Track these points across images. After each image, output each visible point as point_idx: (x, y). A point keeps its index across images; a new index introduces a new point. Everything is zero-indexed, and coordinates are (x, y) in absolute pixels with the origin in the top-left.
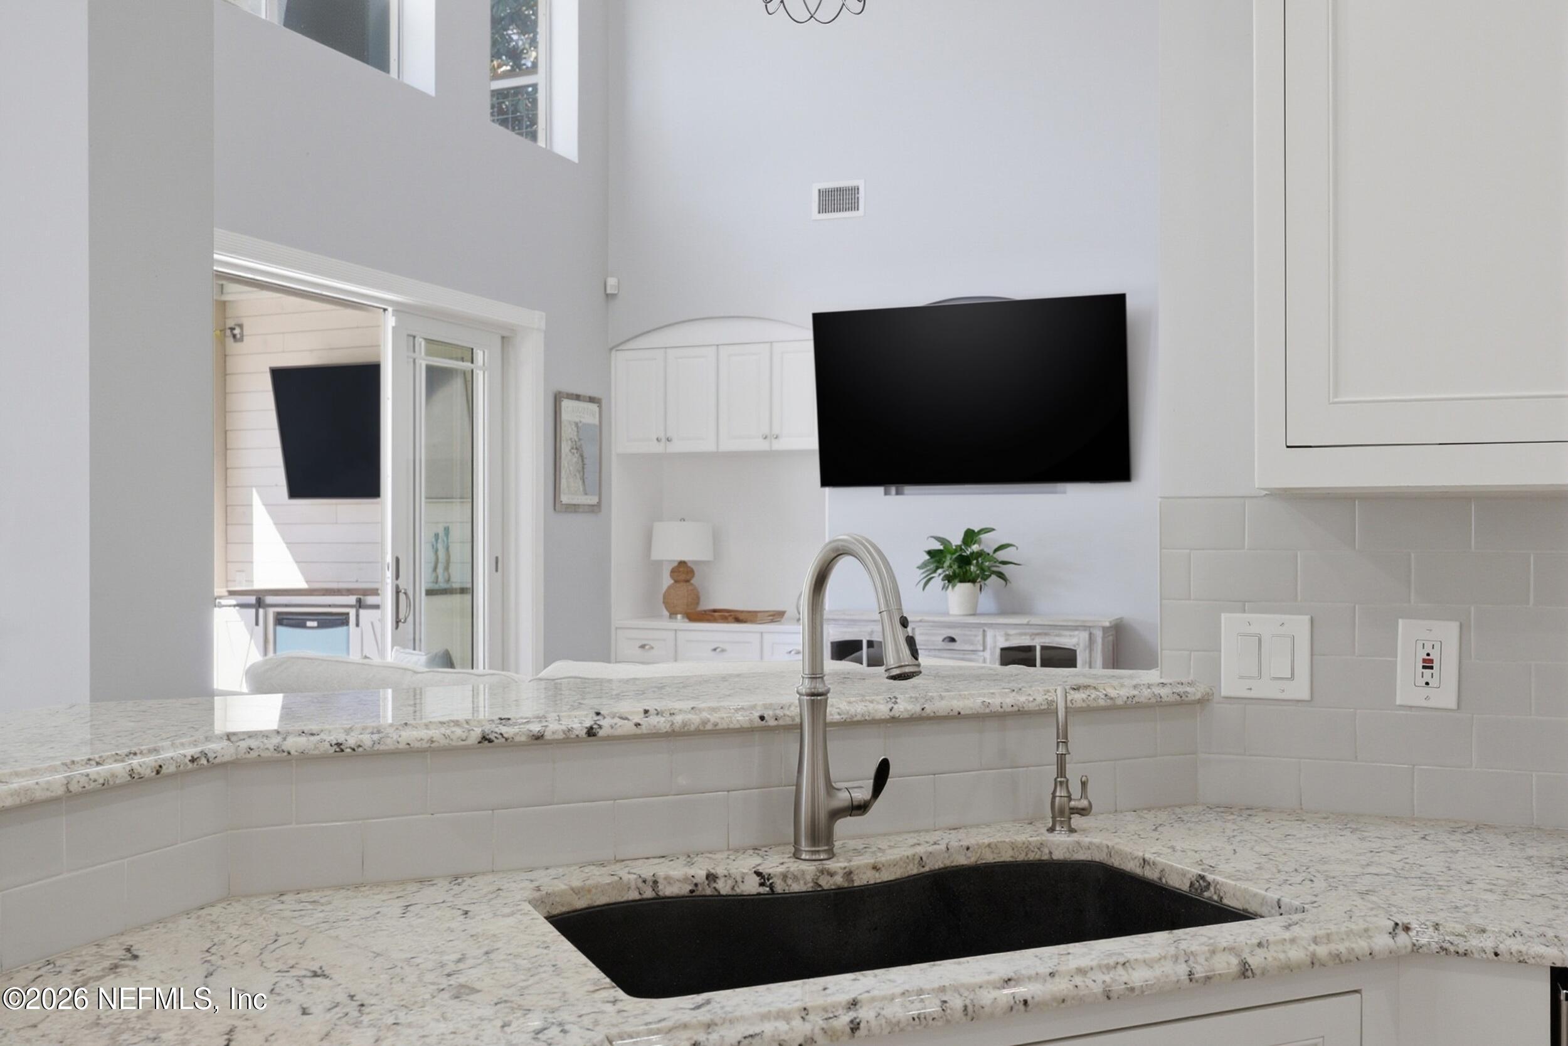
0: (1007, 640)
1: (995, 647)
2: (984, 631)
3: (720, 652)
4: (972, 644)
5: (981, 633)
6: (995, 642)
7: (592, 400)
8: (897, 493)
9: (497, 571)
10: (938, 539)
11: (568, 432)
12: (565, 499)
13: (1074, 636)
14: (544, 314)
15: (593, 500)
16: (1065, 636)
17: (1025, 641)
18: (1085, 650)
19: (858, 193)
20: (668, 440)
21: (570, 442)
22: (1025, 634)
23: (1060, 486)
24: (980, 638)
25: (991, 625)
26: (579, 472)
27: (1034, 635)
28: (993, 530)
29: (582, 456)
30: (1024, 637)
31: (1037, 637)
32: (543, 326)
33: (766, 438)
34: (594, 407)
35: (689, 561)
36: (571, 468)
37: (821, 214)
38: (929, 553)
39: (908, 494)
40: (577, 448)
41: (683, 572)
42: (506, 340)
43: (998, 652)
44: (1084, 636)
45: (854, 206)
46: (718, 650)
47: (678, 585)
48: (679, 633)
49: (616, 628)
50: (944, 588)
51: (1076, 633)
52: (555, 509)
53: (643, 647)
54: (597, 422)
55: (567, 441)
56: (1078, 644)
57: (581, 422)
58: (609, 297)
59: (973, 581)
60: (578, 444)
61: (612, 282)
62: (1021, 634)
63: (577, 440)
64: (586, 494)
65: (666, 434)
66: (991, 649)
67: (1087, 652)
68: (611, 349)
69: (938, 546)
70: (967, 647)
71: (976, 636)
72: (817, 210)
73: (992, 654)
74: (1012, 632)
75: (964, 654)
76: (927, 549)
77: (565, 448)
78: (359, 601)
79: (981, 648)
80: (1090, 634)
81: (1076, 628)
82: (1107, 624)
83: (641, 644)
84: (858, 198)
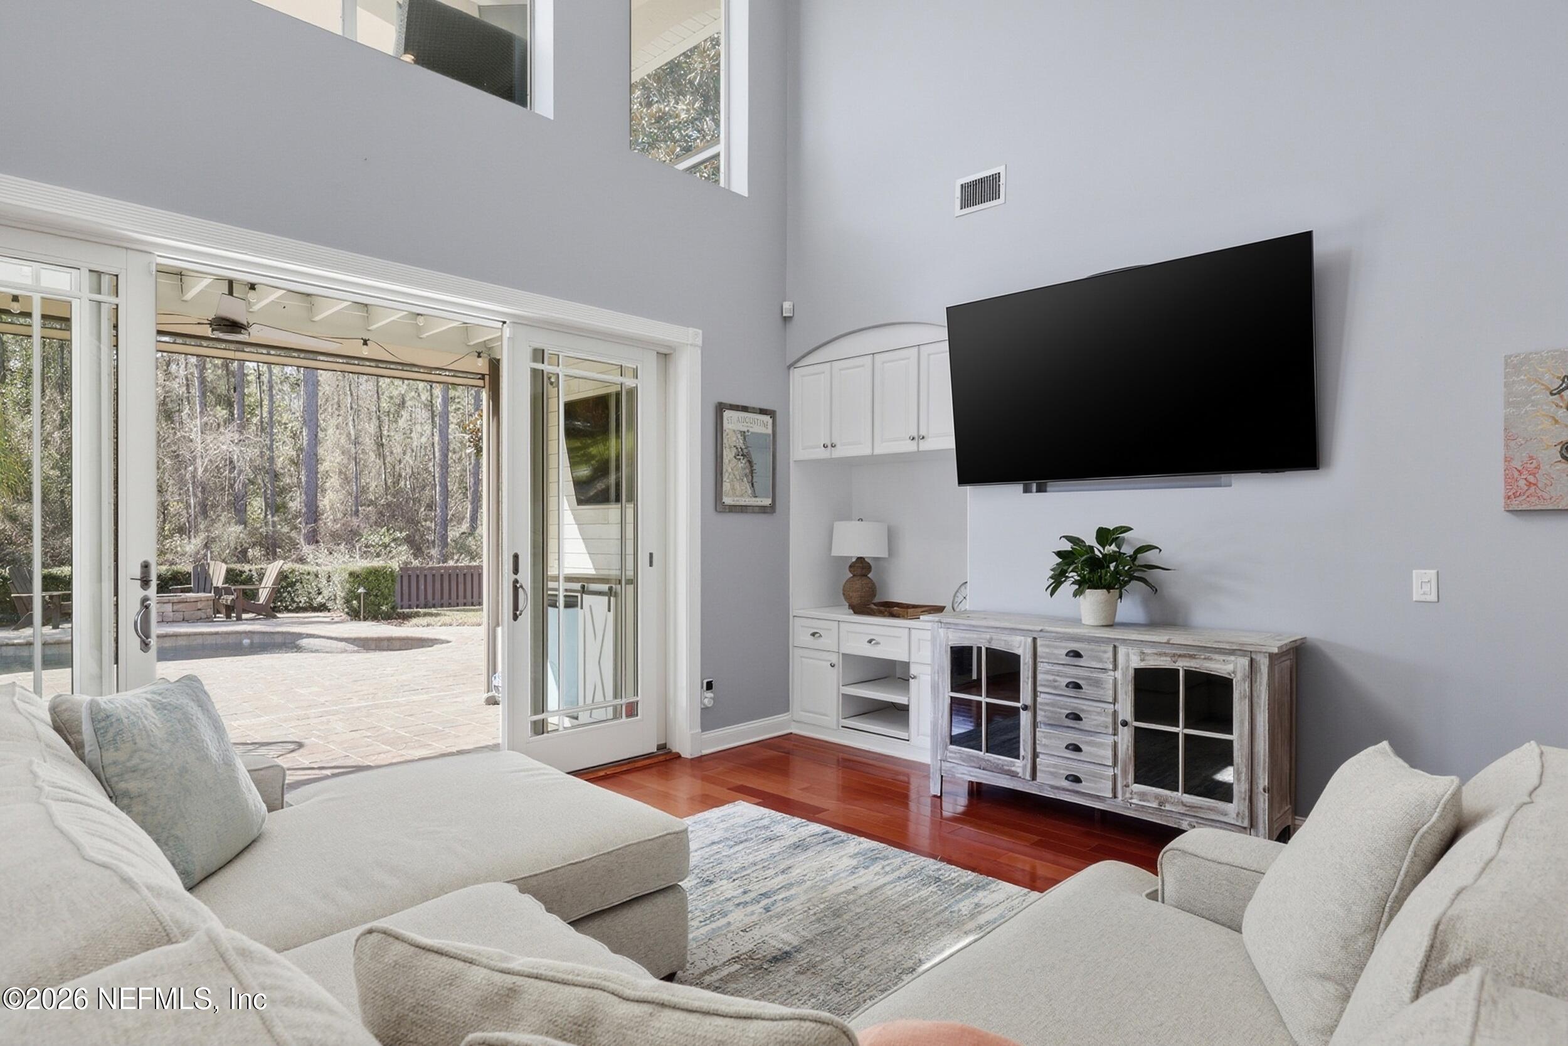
0: (1142, 660)
1: (1127, 668)
2: (1115, 647)
3: (875, 644)
4: (1101, 660)
5: (1111, 649)
6: (1128, 660)
7: (763, 412)
8: (1039, 490)
9: (651, 565)
10: (1069, 538)
11: (731, 440)
12: (727, 500)
13: (1229, 662)
14: (700, 331)
15: (767, 502)
16: (1217, 661)
17: (1164, 663)
18: (1244, 680)
19: (999, 181)
20: (833, 446)
21: (734, 450)
22: (1165, 654)
23: (1224, 478)
24: (1110, 654)
25: (1124, 641)
26: (746, 475)
27: (1175, 657)
28: (1131, 529)
29: (750, 462)
30: (1165, 658)
31: (1180, 659)
32: (699, 341)
33: (913, 439)
34: (767, 419)
35: (867, 557)
36: (736, 473)
37: (964, 210)
38: (1059, 554)
39: (1050, 492)
40: (744, 454)
41: (861, 567)
42: (665, 357)
43: (1131, 673)
44: (1244, 662)
45: (995, 194)
46: (873, 642)
47: (856, 578)
48: (841, 624)
49: (794, 616)
50: (1076, 594)
51: (1232, 658)
52: (716, 510)
53: (813, 634)
54: (770, 431)
55: (730, 448)
56: (1234, 672)
57: (748, 431)
58: (786, 319)
59: (1109, 587)
60: (745, 451)
61: (787, 305)
62: (1160, 654)
63: (744, 447)
64: (756, 497)
65: (831, 441)
66: (1122, 669)
67: (1247, 684)
68: (789, 367)
69: (1067, 546)
70: (1095, 664)
71: (1105, 652)
72: (959, 208)
73: (1124, 675)
74: (1148, 651)
75: (1092, 672)
76: (1056, 551)
77: (728, 455)
78: (583, 587)
79: (1111, 667)
80: (1252, 660)
81: (1232, 652)
82: (1276, 650)
83: (811, 632)
84: (999, 185)
